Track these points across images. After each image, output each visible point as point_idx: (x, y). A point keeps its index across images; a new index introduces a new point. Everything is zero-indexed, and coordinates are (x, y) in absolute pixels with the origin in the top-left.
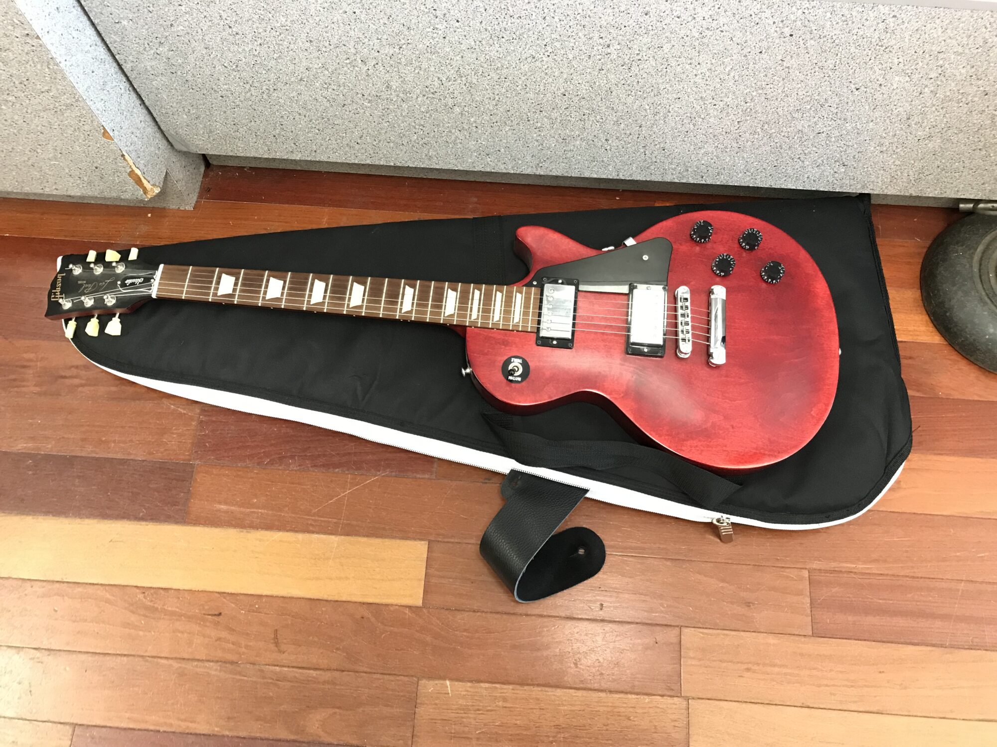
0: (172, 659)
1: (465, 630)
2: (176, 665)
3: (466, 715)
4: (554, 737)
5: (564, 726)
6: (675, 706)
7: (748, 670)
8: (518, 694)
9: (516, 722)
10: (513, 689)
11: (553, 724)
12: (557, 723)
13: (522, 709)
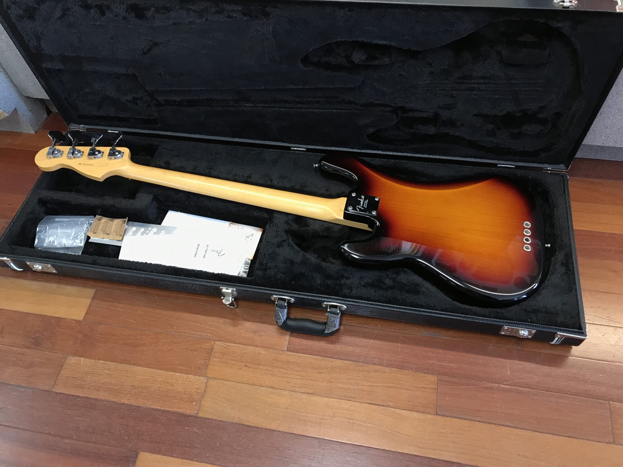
1: (101, 334)
3: (86, 376)
4: (129, 391)
5: (136, 386)
6: (199, 381)
7: (246, 366)
8: (117, 367)
9: (111, 382)
10: (116, 365)
11: (131, 384)
12: (133, 384)
13: (117, 376)
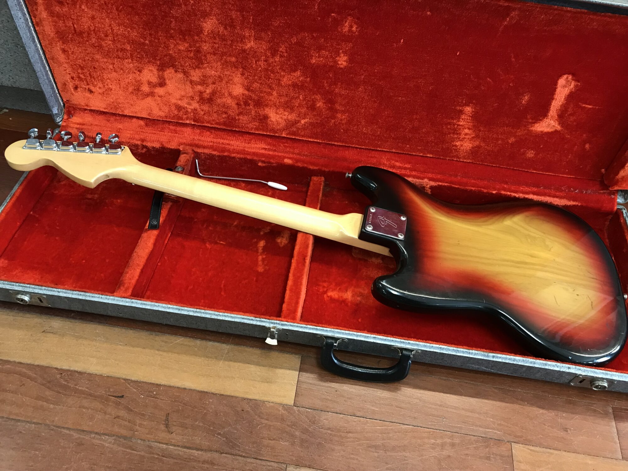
0: (73, 430)
2: (76, 435)
